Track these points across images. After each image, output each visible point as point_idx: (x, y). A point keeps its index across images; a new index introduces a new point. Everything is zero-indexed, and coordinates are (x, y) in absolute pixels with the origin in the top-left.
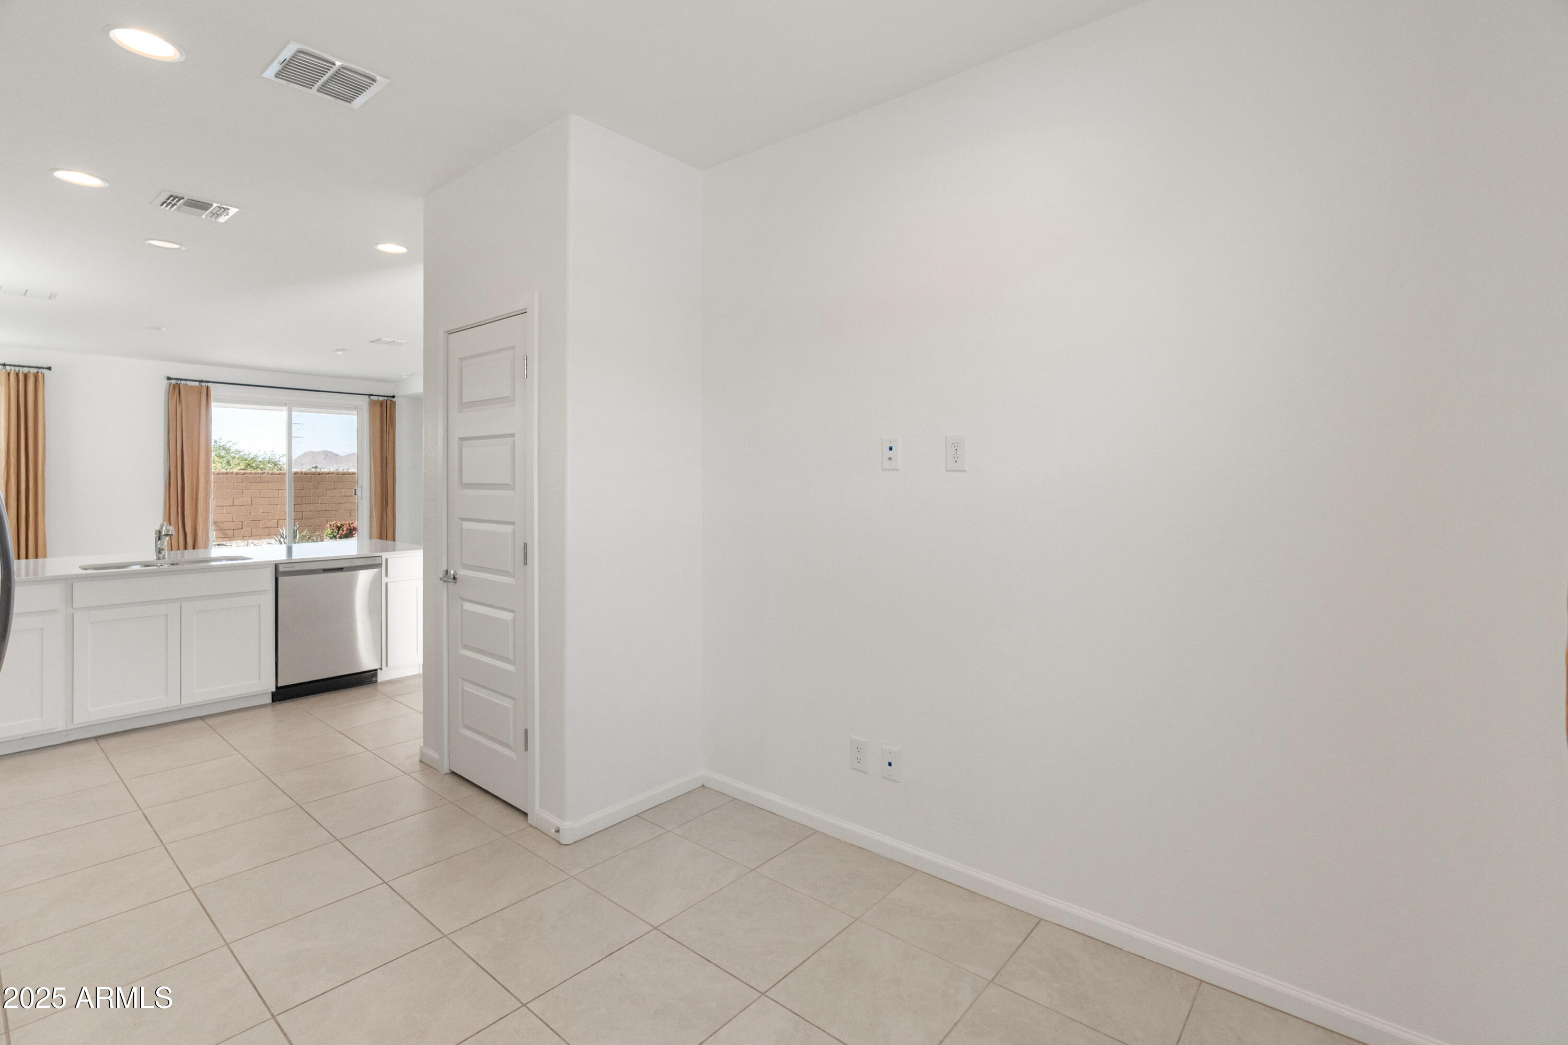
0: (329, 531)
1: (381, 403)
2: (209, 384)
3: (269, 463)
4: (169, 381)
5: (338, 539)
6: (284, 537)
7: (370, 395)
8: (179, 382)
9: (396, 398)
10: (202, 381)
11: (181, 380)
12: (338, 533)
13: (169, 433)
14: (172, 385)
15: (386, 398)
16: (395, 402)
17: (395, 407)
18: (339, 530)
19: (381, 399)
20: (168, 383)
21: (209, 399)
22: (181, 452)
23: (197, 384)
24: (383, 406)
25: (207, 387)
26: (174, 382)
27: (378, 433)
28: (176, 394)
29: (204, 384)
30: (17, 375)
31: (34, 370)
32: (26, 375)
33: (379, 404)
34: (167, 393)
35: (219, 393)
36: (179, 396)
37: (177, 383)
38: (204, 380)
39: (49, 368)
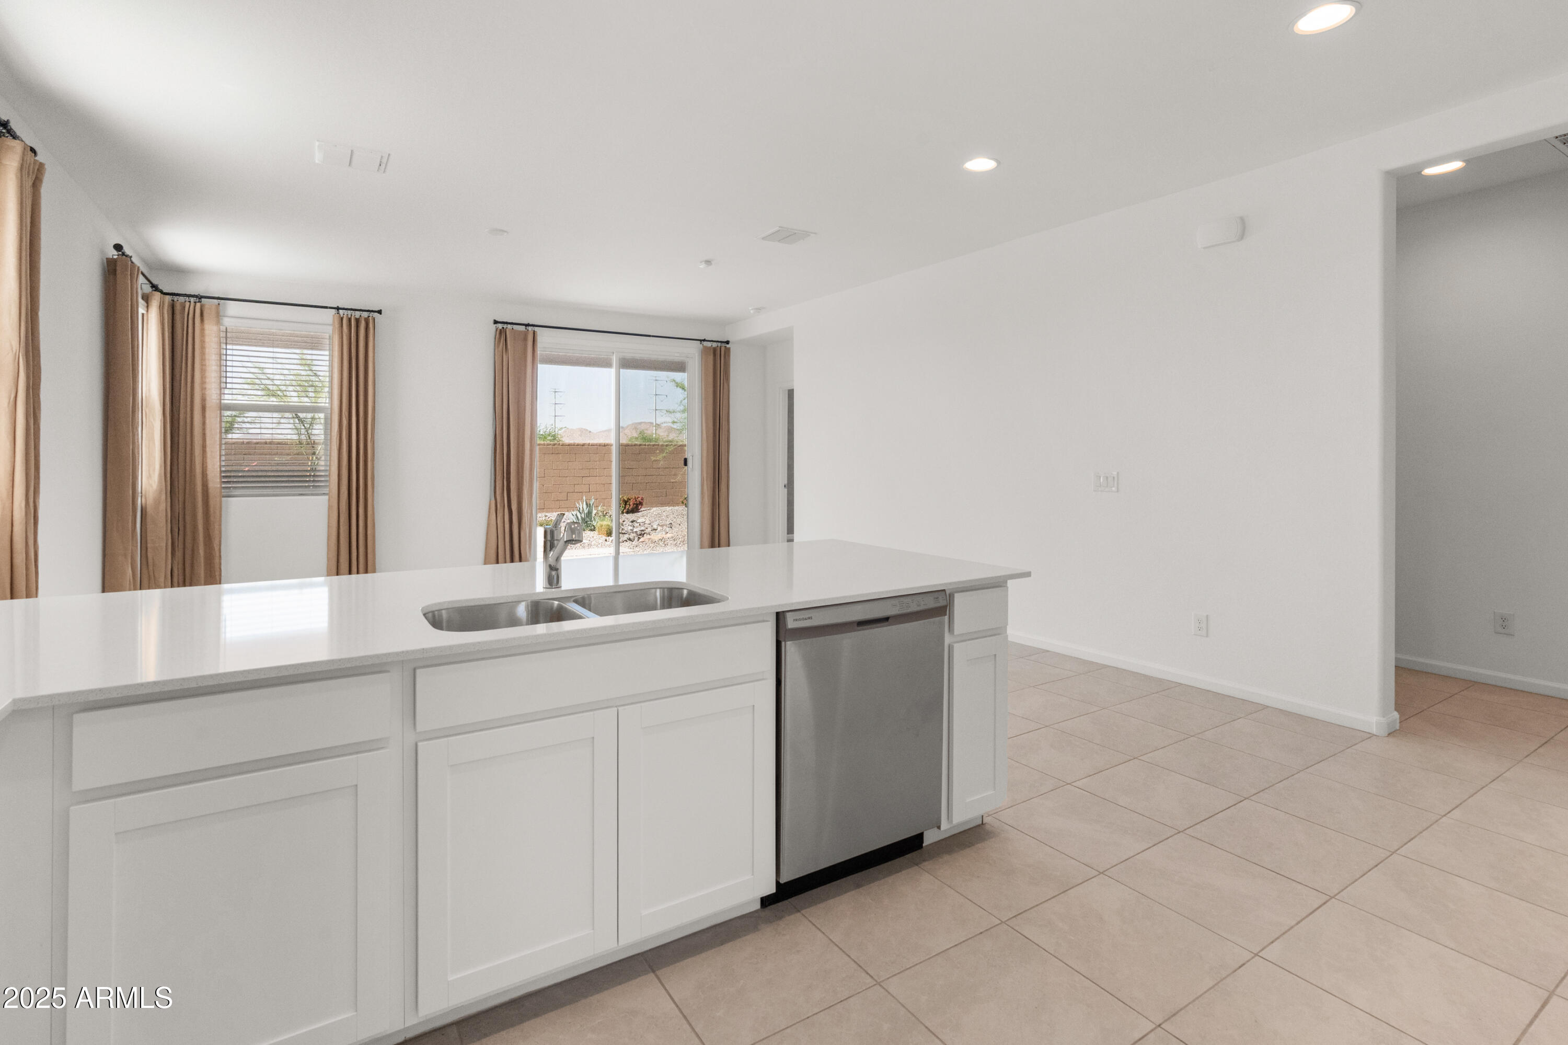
1: (715, 350)
2: (536, 329)
3: (549, 435)
4: (495, 325)
5: (625, 514)
6: (582, 512)
7: (702, 341)
8: (505, 326)
9: (730, 343)
10: (527, 325)
11: (507, 323)
13: (495, 388)
14: (498, 331)
15: (719, 344)
16: (730, 348)
17: (729, 356)
18: (625, 505)
19: (715, 345)
20: (494, 329)
21: (535, 347)
22: (506, 411)
23: (522, 328)
24: (717, 353)
25: (534, 332)
26: (500, 326)
28: (502, 342)
29: (530, 328)
30: (350, 320)
31: (365, 315)
32: (358, 321)
33: (712, 351)
34: (493, 340)
35: (545, 339)
36: (506, 344)
37: (503, 328)
38: (530, 323)
39: (380, 312)
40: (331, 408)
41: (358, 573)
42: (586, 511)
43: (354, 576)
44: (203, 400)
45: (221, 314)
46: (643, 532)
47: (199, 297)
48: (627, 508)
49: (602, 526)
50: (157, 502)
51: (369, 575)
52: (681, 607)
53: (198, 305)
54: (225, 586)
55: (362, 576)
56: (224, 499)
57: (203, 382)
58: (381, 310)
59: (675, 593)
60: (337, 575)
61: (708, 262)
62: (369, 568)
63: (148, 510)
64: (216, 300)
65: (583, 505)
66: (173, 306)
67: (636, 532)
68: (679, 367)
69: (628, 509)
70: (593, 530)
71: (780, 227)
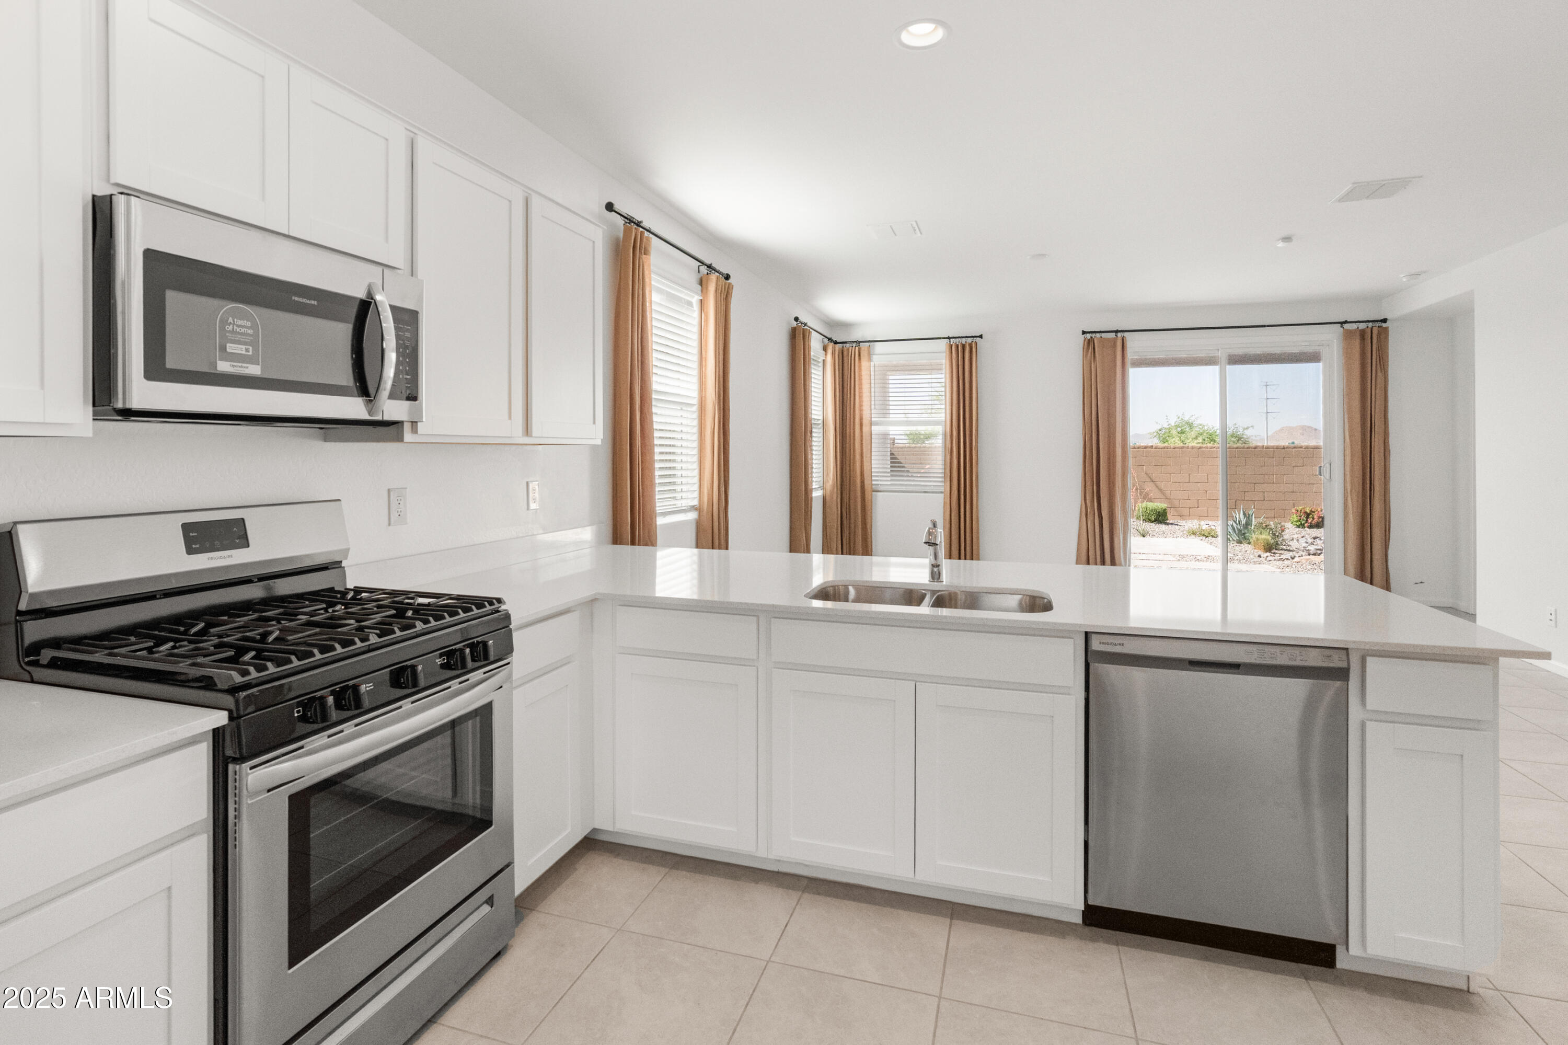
0: (1295, 518)
1: (1362, 333)
2: (1126, 334)
4: (1084, 335)
5: (1306, 528)
6: (1238, 522)
7: (1342, 323)
8: (1093, 335)
9: (1389, 322)
10: (1117, 332)
11: (1095, 332)
12: (1307, 521)
13: (1084, 396)
14: (1086, 340)
15: (1370, 325)
16: (1387, 329)
17: (1386, 337)
18: (1307, 517)
19: (1362, 326)
20: (1083, 339)
21: (1125, 352)
22: (1095, 418)
23: (1113, 335)
24: (1366, 337)
25: (1123, 338)
26: (1088, 336)
27: (1356, 386)
28: (1090, 352)
29: (1119, 335)
30: (957, 346)
31: (969, 340)
32: (964, 346)
33: (1358, 334)
34: (1082, 349)
35: (1136, 345)
36: (1094, 352)
37: (1091, 337)
38: (1119, 329)
39: (981, 337)
40: (945, 421)
41: (965, 559)
42: (1244, 522)
43: (962, 561)
44: (861, 419)
45: (871, 353)
46: (1319, 552)
47: (858, 342)
48: (1309, 521)
49: (1258, 539)
50: (832, 493)
51: (974, 562)
52: (1029, 612)
53: (857, 348)
54: (874, 559)
55: (968, 562)
56: (874, 493)
57: (861, 406)
58: (982, 335)
59: (1038, 601)
60: (950, 559)
61: (1287, 239)
62: (974, 556)
63: (827, 498)
64: (867, 343)
65: (1239, 515)
66: (842, 352)
67: (1308, 550)
68: (1313, 357)
69: (1311, 523)
70: (1249, 543)
71: (1353, 183)
